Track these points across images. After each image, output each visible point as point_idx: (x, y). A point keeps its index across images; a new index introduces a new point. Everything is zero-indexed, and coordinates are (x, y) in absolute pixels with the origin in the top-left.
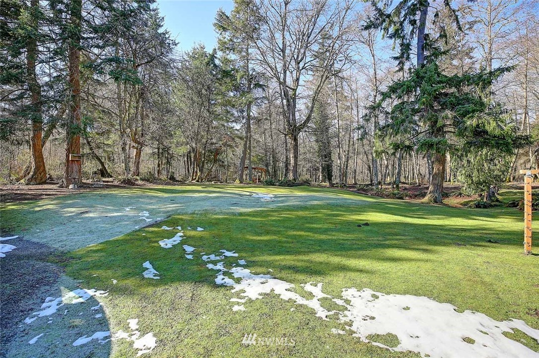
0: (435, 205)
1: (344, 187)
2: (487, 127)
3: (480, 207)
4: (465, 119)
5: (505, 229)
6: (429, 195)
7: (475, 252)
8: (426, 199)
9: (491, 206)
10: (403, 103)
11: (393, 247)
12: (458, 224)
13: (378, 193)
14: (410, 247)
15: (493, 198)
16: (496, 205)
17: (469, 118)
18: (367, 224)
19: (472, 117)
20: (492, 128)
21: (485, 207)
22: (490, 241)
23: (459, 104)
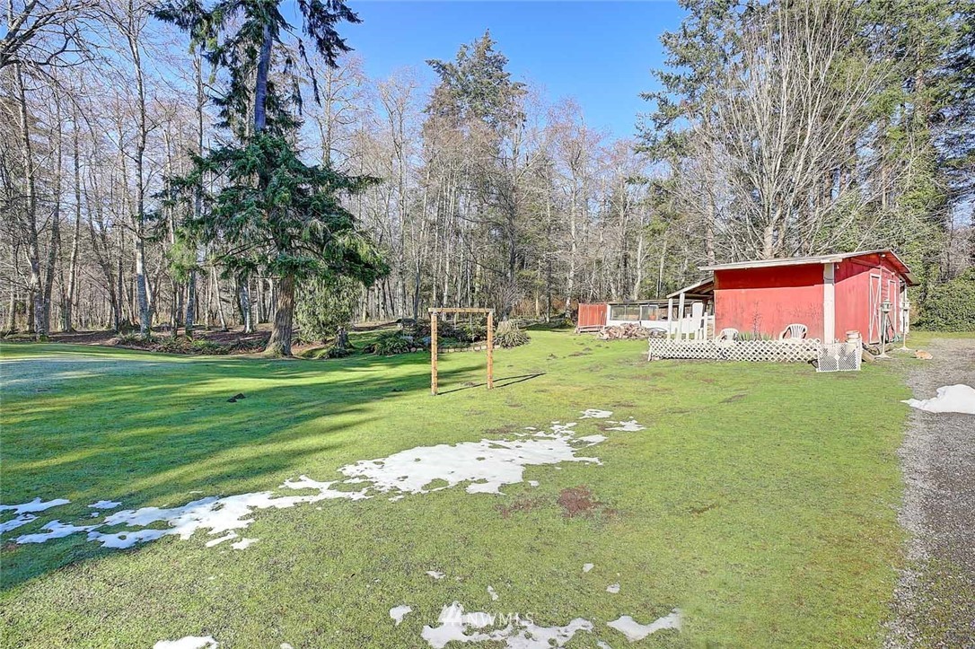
0: (285, 358)
1: (70, 337)
2: (360, 251)
3: (335, 357)
4: (335, 235)
5: (393, 377)
6: (274, 344)
7: (400, 402)
8: (269, 351)
9: (348, 354)
10: (239, 188)
11: (321, 416)
12: (345, 378)
13: (172, 347)
14: (338, 411)
15: (346, 344)
16: (351, 353)
17: (339, 235)
18: (241, 396)
19: (344, 233)
20: (365, 252)
21: (340, 356)
22: (395, 390)
23: (324, 211)
